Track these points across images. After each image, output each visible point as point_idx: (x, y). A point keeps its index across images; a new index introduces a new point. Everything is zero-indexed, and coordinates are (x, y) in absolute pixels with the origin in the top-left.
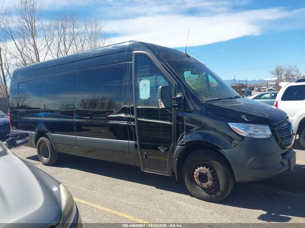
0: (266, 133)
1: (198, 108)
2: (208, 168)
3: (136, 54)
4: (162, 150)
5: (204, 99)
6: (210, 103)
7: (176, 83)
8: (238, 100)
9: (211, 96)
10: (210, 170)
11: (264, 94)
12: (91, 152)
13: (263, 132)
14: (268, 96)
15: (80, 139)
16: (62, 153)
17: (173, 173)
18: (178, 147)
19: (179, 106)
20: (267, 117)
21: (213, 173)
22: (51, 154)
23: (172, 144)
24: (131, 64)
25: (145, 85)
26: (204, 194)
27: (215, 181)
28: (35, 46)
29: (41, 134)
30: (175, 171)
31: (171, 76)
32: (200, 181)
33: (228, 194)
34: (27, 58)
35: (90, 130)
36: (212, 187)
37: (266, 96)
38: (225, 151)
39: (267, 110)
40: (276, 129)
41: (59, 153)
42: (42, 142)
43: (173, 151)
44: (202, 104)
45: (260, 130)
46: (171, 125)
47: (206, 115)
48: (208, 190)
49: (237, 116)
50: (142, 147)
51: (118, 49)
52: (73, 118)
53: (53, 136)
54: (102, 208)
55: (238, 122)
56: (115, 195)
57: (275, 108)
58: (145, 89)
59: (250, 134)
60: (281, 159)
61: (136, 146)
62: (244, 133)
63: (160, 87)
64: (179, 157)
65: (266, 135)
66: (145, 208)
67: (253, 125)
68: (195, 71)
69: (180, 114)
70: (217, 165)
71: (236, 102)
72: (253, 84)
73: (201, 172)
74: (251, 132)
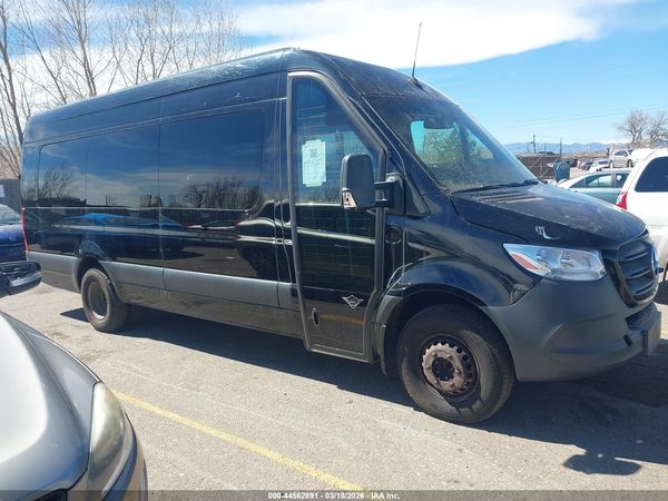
0: (592, 269)
1: (435, 208)
2: (456, 348)
3: (296, 80)
4: (352, 303)
5: (451, 187)
6: (465, 196)
7: (386, 149)
8: (532, 190)
9: (468, 181)
10: (459, 351)
11: (597, 177)
12: (198, 303)
13: (586, 267)
14: (607, 180)
15: (174, 275)
16: (136, 306)
17: (376, 357)
18: (387, 298)
19: (390, 204)
20: (595, 230)
21: (465, 358)
22: (112, 307)
23: (374, 291)
24: (284, 102)
25: (314, 154)
26: (445, 405)
27: (469, 376)
28: (85, 64)
29: (89, 262)
30: (380, 351)
31: (373, 132)
32: (436, 376)
33: (498, 406)
34: (69, 92)
35: (200, 255)
36: (462, 389)
37: (602, 180)
38: (494, 311)
39: (599, 215)
40: (616, 260)
41: (130, 305)
42: (92, 279)
43: (377, 306)
44: (446, 198)
45: (579, 261)
46: (372, 246)
47: (453, 225)
48: (454, 397)
49: (525, 228)
50: (308, 295)
51: (254, 68)
52: (156, 226)
53: (114, 268)
54: (213, 432)
55: (527, 242)
56: (245, 403)
57: (619, 209)
58: (314, 162)
59: (554, 271)
60: (624, 329)
61: (294, 292)
62: (540, 269)
63: (347, 158)
64: (390, 319)
65: (592, 273)
66: (309, 435)
67: (562, 250)
68: (432, 120)
69: (393, 223)
70: (475, 340)
71: (525, 195)
72: (575, 153)
73: (439, 355)
74: (556, 266)
